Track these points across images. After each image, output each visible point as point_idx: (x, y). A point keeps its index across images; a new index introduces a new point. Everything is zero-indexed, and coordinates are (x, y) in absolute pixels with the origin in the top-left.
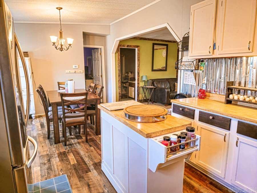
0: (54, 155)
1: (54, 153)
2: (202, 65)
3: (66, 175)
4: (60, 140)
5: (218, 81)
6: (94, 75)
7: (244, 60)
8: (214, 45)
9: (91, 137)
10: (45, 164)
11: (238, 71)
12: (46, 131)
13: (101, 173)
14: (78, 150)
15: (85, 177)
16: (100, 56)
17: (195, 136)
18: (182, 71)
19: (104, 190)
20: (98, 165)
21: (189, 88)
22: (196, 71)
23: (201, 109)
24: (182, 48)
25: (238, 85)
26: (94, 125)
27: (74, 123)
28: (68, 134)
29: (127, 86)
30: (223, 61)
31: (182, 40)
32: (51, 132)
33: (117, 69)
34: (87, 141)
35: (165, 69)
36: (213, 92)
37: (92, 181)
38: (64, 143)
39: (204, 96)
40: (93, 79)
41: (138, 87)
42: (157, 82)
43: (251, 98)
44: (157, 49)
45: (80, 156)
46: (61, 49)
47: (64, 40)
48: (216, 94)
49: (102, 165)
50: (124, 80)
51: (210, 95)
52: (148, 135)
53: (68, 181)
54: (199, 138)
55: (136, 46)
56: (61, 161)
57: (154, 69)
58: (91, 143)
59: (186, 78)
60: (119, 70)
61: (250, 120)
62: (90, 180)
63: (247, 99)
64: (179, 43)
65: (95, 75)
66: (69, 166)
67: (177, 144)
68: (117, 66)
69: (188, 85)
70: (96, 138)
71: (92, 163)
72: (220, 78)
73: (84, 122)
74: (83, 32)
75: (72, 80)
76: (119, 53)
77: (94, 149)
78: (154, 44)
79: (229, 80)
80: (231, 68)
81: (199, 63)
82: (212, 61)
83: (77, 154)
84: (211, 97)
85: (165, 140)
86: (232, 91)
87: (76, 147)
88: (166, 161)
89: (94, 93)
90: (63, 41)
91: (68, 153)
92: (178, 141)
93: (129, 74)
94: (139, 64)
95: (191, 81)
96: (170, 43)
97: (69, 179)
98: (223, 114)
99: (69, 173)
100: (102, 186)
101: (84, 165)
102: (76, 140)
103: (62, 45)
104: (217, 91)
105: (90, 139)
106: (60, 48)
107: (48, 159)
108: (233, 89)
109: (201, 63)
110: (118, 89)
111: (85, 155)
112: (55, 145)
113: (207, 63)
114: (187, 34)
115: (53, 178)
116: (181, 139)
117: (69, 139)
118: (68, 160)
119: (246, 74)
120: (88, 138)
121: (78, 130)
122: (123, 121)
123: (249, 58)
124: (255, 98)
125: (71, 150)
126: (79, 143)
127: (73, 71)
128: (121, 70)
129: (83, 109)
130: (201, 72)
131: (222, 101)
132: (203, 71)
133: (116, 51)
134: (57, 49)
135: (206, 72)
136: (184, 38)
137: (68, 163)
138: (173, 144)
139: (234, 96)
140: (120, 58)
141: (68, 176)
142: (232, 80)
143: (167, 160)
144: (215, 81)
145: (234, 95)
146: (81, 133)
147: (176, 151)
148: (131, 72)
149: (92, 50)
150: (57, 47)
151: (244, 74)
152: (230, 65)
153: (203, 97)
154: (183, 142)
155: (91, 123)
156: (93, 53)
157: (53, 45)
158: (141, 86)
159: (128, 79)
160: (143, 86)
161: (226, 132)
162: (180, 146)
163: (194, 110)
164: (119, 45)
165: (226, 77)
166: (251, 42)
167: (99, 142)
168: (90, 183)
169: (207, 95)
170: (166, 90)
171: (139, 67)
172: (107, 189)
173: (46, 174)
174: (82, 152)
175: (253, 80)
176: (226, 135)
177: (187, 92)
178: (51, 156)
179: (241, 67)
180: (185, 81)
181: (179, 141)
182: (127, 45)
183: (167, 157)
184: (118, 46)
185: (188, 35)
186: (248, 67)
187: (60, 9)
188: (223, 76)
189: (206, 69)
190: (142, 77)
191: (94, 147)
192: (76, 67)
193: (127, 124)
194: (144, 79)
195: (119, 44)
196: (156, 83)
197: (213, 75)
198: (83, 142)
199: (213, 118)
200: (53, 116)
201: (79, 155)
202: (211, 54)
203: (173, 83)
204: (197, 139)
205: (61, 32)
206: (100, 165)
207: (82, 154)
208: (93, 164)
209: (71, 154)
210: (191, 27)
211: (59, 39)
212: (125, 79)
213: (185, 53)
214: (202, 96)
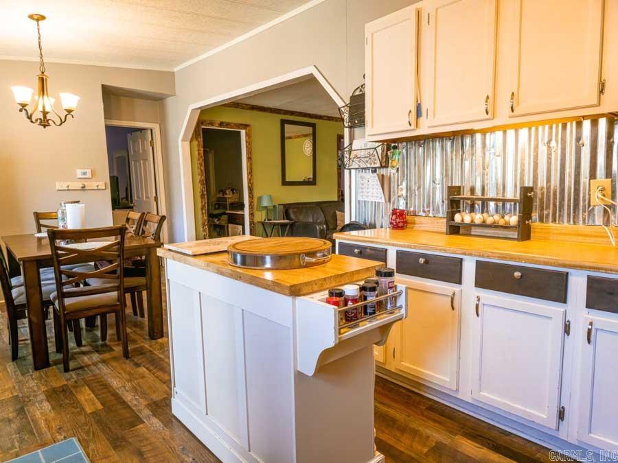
0: (35, 396)
1: (34, 391)
2: (394, 157)
3: (74, 440)
4: (50, 360)
5: (429, 189)
6: (135, 198)
7: (477, 141)
8: (417, 108)
9: (138, 346)
10: (10, 421)
11: (467, 164)
12: (4, 342)
13: (171, 421)
14: (102, 378)
15: (130, 438)
16: (151, 148)
17: (396, 286)
18: (353, 171)
19: (183, 459)
20: (162, 407)
21: (370, 209)
22: (383, 171)
23: (401, 246)
24: (351, 118)
25: (469, 194)
26: (142, 316)
27: (89, 309)
28: (72, 344)
29: (223, 223)
30: (438, 145)
31: (348, 102)
32: (21, 342)
33: (198, 178)
34: (126, 354)
35: (312, 182)
36: (421, 213)
37: (150, 444)
38: (61, 366)
39: (402, 222)
40: (132, 207)
41: (252, 223)
42: (295, 210)
43: (497, 217)
44: (290, 138)
45: (110, 392)
46: (45, 123)
47: (52, 100)
48: (427, 216)
49: (175, 402)
50: (215, 209)
51: (415, 220)
52: (293, 289)
53: (81, 451)
54: (404, 292)
55: (241, 125)
56: (58, 408)
57: (288, 179)
58: (137, 359)
59: (362, 188)
60: (201, 181)
61: (498, 255)
62: (144, 442)
63: (489, 220)
64: (343, 109)
65: (138, 197)
66: (82, 418)
67: (358, 303)
68: (197, 171)
69: (368, 202)
70: (150, 346)
71: (143, 402)
72: (434, 182)
73: (117, 305)
74: (102, 85)
75: (78, 202)
76: (201, 139)
77: (146, 371)
78: (283, 122)
79: (452, 182)
80: (454, 158)
81: (389, 152)
82: (415, 146)
83: (101, 387)
84: (418, 224)
85: (331, 294)
86: (458, 207)
87: (98, 371)
88: (337, 341)
89: (140, 233)
90: (48, 103)
91: (75, 387)
92: (361, 296)
93: (226, 194)
94: (251, 169)
95: (373, 193)
96: (321, 121)
97: (85, 448)
98: (445, 251)
99: (82, 434)
100: (177, 450)
101: (123, 411)
102: (96, 357)
103: (45, 113)
104: (429, 211)
105: (135, 350)
106: (40, 119)
107: (18, 407)
108: (461, 201)
109: (393, 152)
110: (202, 229)
111: (125, 387)
112: (36, 374)
113: (404, 151)
114: (358, 90)
115: (39, 451)
116: (368, 293)
117: (75, 356)
118: (76, 404)
119: (484, 168)
120: (129, 348)
121: (99, 333)
122: (230, 272)
123: (488, 135)
124: (503, 217)
125: (83, 379)
126: (104, 361)
127: (79, 185)
128: (206, 182)
129: (114, 272)
130: (394, 171)
131: (440, 230)
132: (398, 169)
133: (192, 137)
134: (32, 122)
135: (403, 173)
136: (353, 98)
137: (79, 410)
138: (350, 303)
139: (463, 217)
140: (202, 152)
141: (79, 441)
142: (457, 183)
143: (340, 338)
144: (424, 189)
145: (463, 214)
146: (108, 337)
147: (358, 319)
148: (232, 190)
149: (129, 135)
150: (31, 115)
151: (480, 170)
152: (452, 152)
153: (400, 225)
154: (372, 298)
155: (135, 314)
156: (130, 143)
157: (21, 110)
158: (260, 220)
159: (225, 207)
160: (263, 220)
161: (454, 289)
162: (365, 307)
163: (386, 250)
164: (200, 122)
165: (444, 179)
166: (491, 97)
167: (160, 353)
168: (143, 449)
169: (409, 221)
170: (318, 228)
171: (251, 176)
172: (190, 456)
173: (17, 444)
174: (115, 382)
175: (497, 180)
176: (454, 294)
177: (365, 220)
178: (27, 400)
179: (473, 155)
180: (360, 194)
181: (363, 297)
182: (219, 122)
183: (340, 333)
184: (198, 124)
185: (361, 91)
186: (487, 154)
187: (38, 20)
188: (438, 176)
189: (403, 165)
190: (260, 199)
191: (147, 366)
192: (85, 174)
193: (238, 277)
194: (265, 203)
195: (199, 120)
196: (294, 213)
197: (419, 177)
198: (115, 359)
199: (427, 262)
200: (27, 296)
201: (107, 388)
202: (412, 127)
203: (332, 212)
204: (400, 294)
205: (43, 78)
206: (169, 406)
207: (114, 387)
208: (148, 405)
209: (83, 389)
210: (368, 73)
211: (36, 97)
212: (217, 206)
213: (357, 131)
214: (399, 222)
